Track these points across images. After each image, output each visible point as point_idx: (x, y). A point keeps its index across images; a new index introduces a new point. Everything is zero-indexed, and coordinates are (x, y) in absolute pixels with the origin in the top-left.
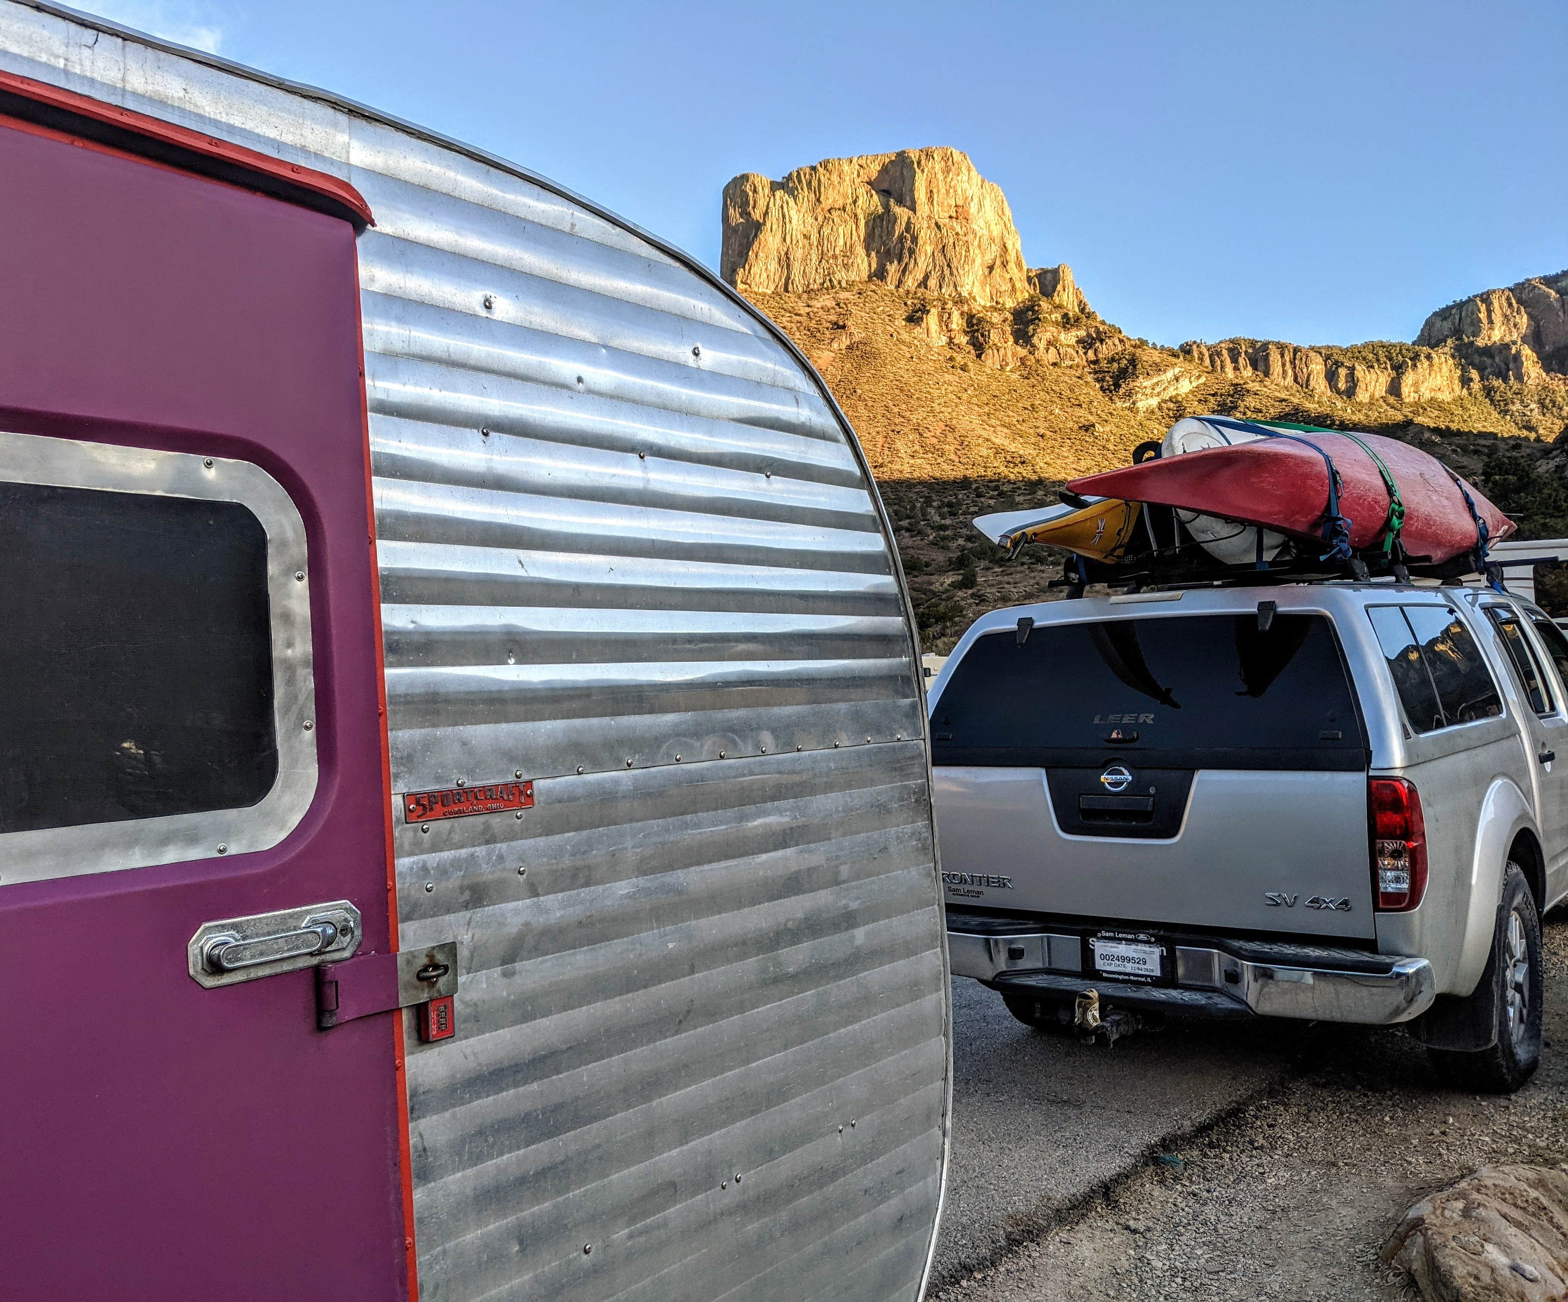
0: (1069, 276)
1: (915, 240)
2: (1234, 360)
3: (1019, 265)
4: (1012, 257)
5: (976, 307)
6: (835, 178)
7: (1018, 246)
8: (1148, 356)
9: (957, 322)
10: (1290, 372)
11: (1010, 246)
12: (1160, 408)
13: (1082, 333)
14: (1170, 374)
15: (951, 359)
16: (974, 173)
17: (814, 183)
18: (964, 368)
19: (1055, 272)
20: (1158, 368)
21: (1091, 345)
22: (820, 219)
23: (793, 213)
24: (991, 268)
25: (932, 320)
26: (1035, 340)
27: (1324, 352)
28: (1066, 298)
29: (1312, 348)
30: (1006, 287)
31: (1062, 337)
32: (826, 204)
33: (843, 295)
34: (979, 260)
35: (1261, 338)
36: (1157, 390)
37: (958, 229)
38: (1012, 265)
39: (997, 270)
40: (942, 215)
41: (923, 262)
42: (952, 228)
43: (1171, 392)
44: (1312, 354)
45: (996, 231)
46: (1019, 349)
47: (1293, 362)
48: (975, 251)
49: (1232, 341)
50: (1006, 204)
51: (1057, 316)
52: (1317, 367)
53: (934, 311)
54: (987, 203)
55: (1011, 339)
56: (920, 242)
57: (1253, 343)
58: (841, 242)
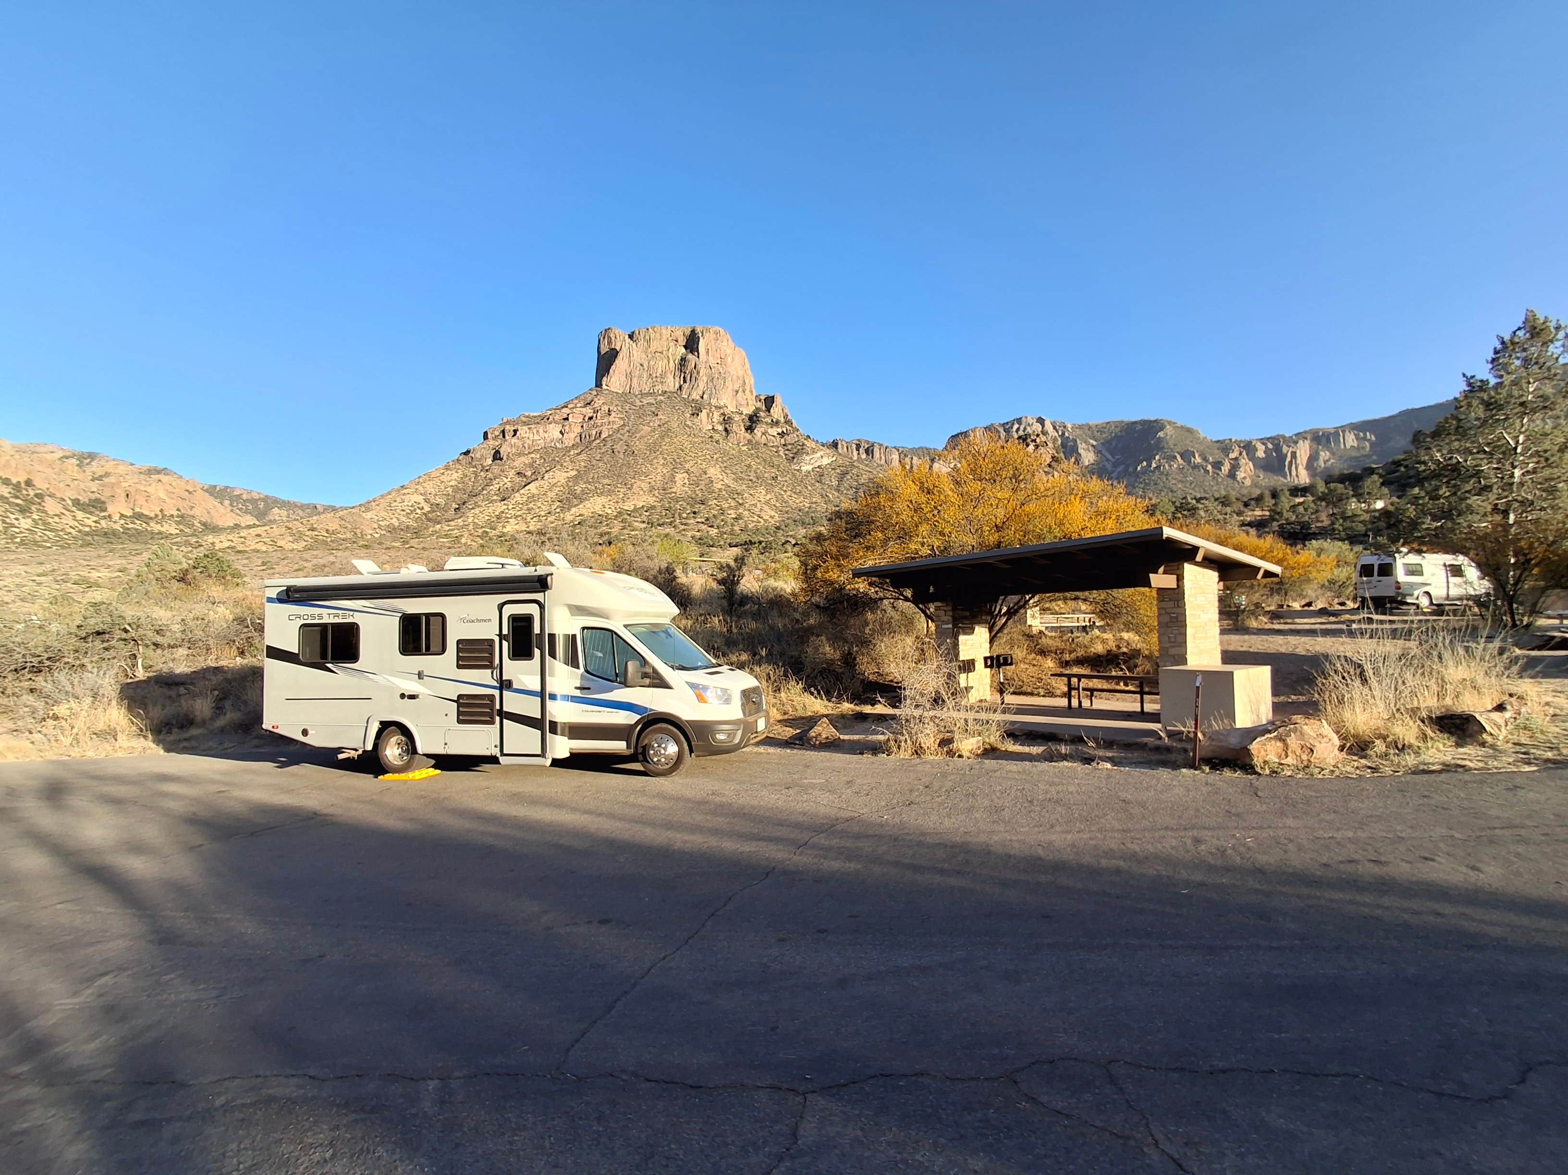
0: (778, 400)
1: (698, 373)
2: (858, 449)
3: (751, 392)
4: (748, 388)
5: (727, 411)
6: (658, 336)
7: (752, 381)
8: (809, 444)
9: (716, 416)
10: (883, 458)
11: (747, 382)
12: (813, 470)
13: (780, 430)
14: (819, 455)
15: (711, 437)
16: (730, 341)
17: (647, 337)
18: (717, 442)
19: (773, 397)
20: (814, 451)
21: (783, 437)
22: (650, 356)
23: (634, 352)
24: (737, 392)
25: (703, 415)
26: (755, 431)
27: (901, 450)
28: (776, 412)
29: (895, 448)
30: (744, 402)
31: (770, 431)
32: (652, 349)
33: (659, 398)
34: (730, 387)
35: (871, 440)
36: (812, 461)
37: (721, 370)
38: (747, 392)
39: (740, 394)
40: (712, 361)
41: (702, 385)
42: (718, 370)
43: (818, 463)
44: (893, 450)
45: (741, 373)
46: (747, 435)
47: (885, 453)
48: (729, 383)
49: (859, 440)
50: (746, 360)
51: (769, 420)
52: (896, 457)
53: (704, 411)
54: (736, 358)
55: (743, 429)
56: (701, 374)
57: (868, 442)
58: (660, 370)
